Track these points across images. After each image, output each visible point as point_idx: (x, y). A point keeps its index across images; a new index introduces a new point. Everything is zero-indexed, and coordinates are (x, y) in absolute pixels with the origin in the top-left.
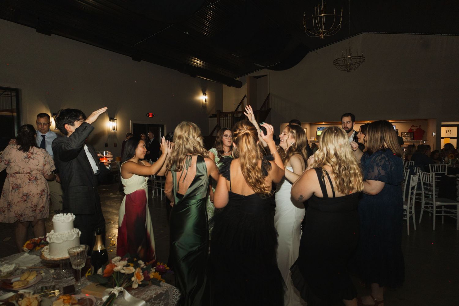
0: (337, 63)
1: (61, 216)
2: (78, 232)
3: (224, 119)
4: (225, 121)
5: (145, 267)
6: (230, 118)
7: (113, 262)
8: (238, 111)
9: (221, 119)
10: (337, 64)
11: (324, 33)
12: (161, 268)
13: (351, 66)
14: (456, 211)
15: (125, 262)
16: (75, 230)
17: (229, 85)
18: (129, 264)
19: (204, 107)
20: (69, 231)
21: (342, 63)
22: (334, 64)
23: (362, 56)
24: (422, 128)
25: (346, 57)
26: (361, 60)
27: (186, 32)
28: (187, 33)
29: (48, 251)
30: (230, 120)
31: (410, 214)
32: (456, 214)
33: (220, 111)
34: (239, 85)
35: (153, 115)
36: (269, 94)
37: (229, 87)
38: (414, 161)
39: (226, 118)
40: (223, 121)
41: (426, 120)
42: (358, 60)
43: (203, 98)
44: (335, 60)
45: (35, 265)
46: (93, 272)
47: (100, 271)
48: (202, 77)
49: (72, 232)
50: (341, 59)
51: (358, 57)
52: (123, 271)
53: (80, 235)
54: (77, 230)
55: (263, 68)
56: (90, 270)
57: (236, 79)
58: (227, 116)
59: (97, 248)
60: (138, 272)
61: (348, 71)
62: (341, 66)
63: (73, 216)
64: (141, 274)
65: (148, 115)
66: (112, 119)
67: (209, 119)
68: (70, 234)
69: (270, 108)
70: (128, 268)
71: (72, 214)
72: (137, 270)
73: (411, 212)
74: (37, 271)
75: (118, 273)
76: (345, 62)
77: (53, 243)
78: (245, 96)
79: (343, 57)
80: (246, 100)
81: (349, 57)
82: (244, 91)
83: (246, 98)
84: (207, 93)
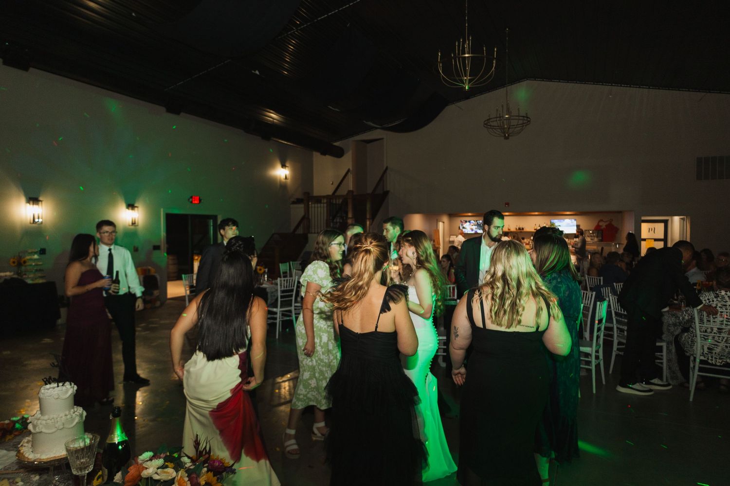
0: (489, 124)
1: (54, 388)
2: (81, 412)
3: (315, 207)
4: (316, 209)
5: (192, 467)
6: (325, 205)
7: (140, 462)
8: (337, 193)
9: (310, 205)
10: (489, 127)
11: (470, 81)
12: (217, 464)
13: (510, 130)
14: (662, 356)
15: (160, 462)
16: (76, 409)
17: (324, 153)
18: (166, 464)
19: (283, 186)
20: (67, 413)
21: (497, 125)
22: (484, 126)
23: (525, 116)
24: (614, 223)
25: (503, 117)
26: (525, 122)
27: (255, 71)
28: (257, 72)
29: (30, 445)
30: (325, 209)
31: (596, 361)
32: (662, 359)
33: (308, 193)
34: (339, 153)
35: (200, 201)
36: (387, 168)
37: (323, 157)
38: (602, 278)
39: (319, 205)
40: (313, 209)
41: (620, 212)
42: (521, 122)
43: (281, 173)
44: (485, 121)
45: (5, 469)
46: (106, 478)
47: (118, 477)
48: (280, 141)
49: (72, 413)
50: (495, 119)
51: (521, 118)
52: (156, 477)
53: (84, 418)
54: (80, 410)
55: (376, 128)
56: (100, 473)
57: (335, 144)
58: (320, 202)
59: (112, 439)
60: (181, 477)
61: (507, 138)
62: (495, 129)
63: (73, 387)
64: (186, 479)
65: (191, 200)
66: (131, 206)
67: (292, 206)
68: (69, 417)
69: (388, 189)
70: (166, 470)
71: (73, 384)
72: (180, 473)
73: (597, 358)
74: (9, 479)
75: (149, 479)
76: (502, 124)
77: (41, 432)
78: (349, 171)
79: (498, 116)
80: (350, 177)
81: (507, 116)
82: (347, 162)
83: (349, 173)
84: (287, 165)
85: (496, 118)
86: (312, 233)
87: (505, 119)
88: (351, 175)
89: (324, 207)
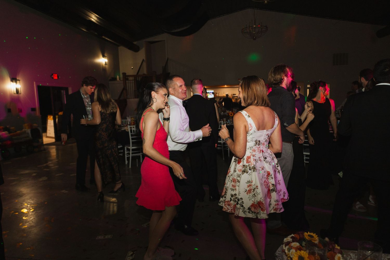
0: (244, 31)
3: (130, 83)
6: (133, 81)
8: (139, 74)
19: (104, 69)
22: (241, 33)
23: (265, 26)
25: (252, 26)
26: (265, 29)
33: (125, 73)
34: (136, 49)
35: (58, 77)
36: (168, 58)
42: (263, 30)
43: (102, 61)
44: (242, 30)
50: (246, 29)
57: (134, 43)
61: (254, 39)
65: (52, 76)
66: (14, 79)
67: (109, 82)
78: (143, 60)
79: (248, 26)
80: (145, 65)
81: (255, 26)
82: (142, 55)
83: (144, 62)
84: (106, 55)
86: (129, 98)
88: (145, 63)
89: (132, 83)
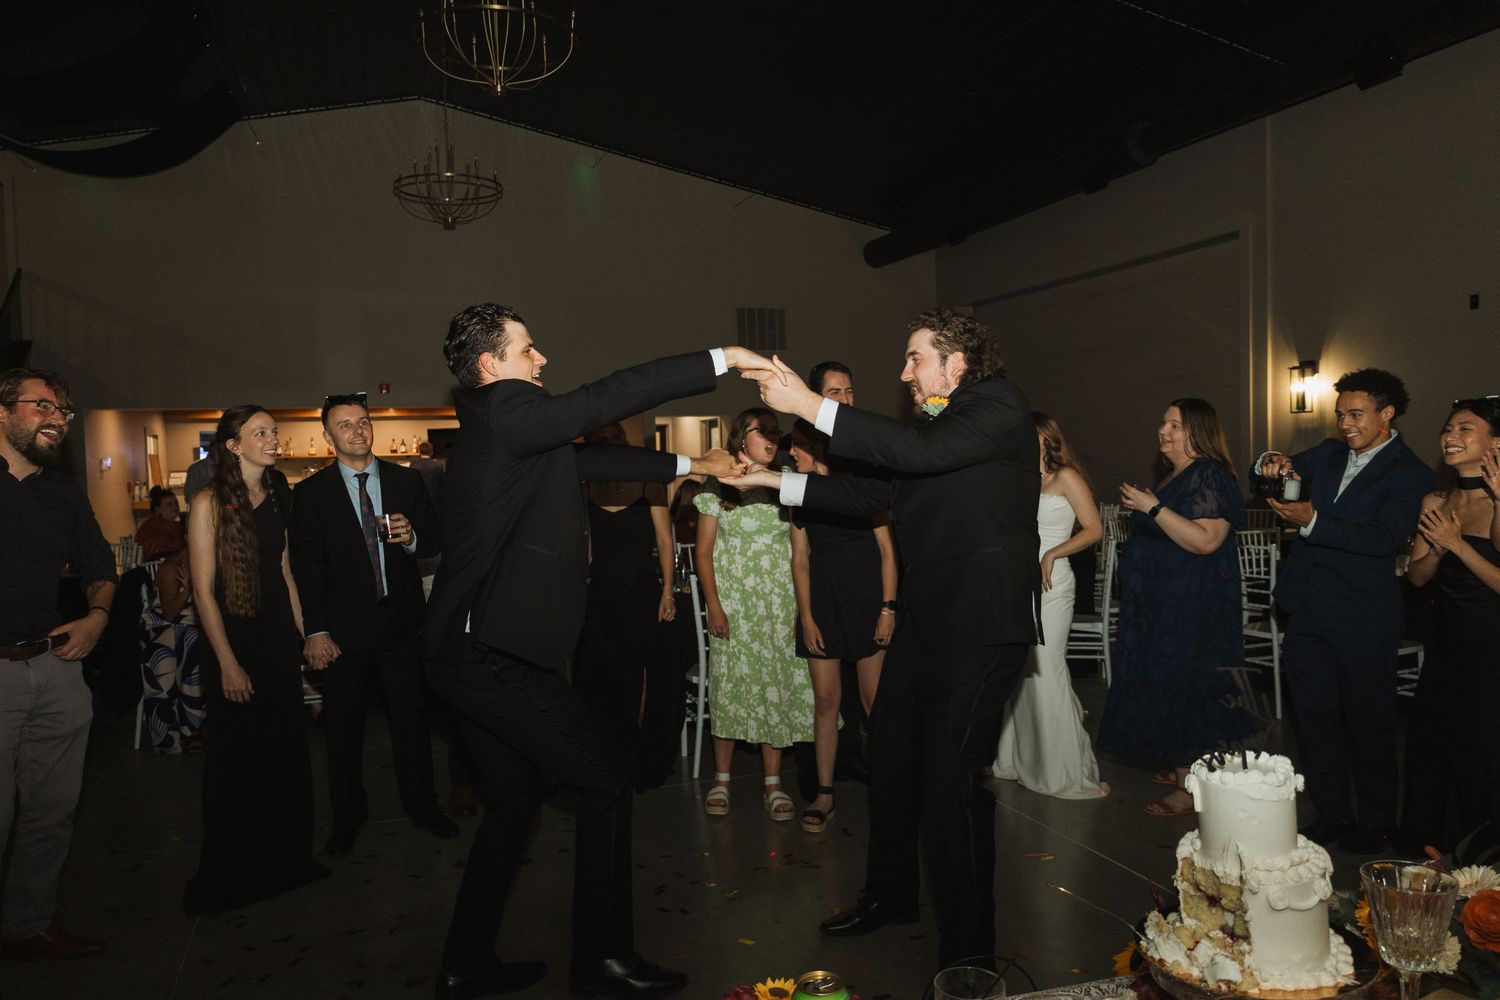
0: (403, 189)
10: (407, 197)
11: (506, 76)
21: (416, 194)
22: (397, 195)
23: (492, 179)
25: (438, 174)
44: (393, 181)
50: (413, 180)
61: (449, 227)
79: (421, 171)
81: (449, 174)
85: (416, 176)
87: (446, 179)
